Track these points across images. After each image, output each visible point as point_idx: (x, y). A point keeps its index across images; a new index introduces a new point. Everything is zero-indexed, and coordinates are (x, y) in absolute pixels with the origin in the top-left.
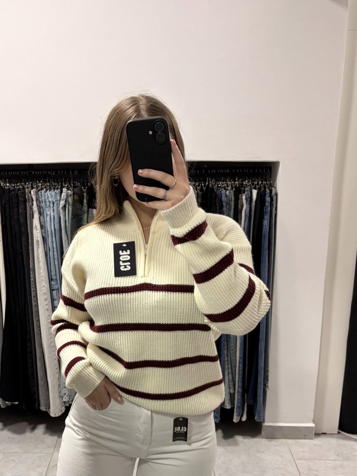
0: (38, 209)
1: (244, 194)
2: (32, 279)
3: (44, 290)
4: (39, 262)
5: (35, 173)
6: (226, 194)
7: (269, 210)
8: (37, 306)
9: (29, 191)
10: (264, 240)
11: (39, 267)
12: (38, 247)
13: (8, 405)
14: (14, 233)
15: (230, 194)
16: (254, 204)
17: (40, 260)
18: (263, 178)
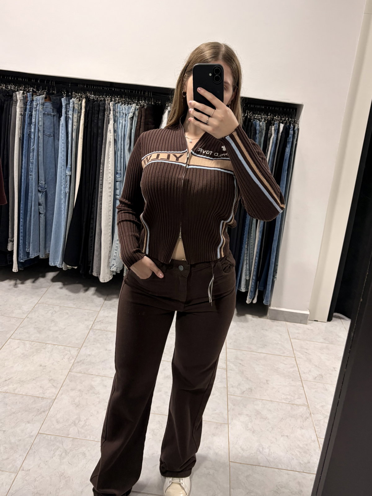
0: (114, 117)
1: (274, 126)
2: (101, 171)
3: (110, 180)
4: (108, 158)
5: (114, 90)
6: (260, 125)
7: (291, 141)
8: (102, 192)
9: (109, 103)
10: (285, 163)
11: (108, 162)
12: (109, 147)
13: (69, 268)
14: (92, 134)
15: (263, 125)
16: (280, 134)
17: (110, 156)
18: (289, 116)
